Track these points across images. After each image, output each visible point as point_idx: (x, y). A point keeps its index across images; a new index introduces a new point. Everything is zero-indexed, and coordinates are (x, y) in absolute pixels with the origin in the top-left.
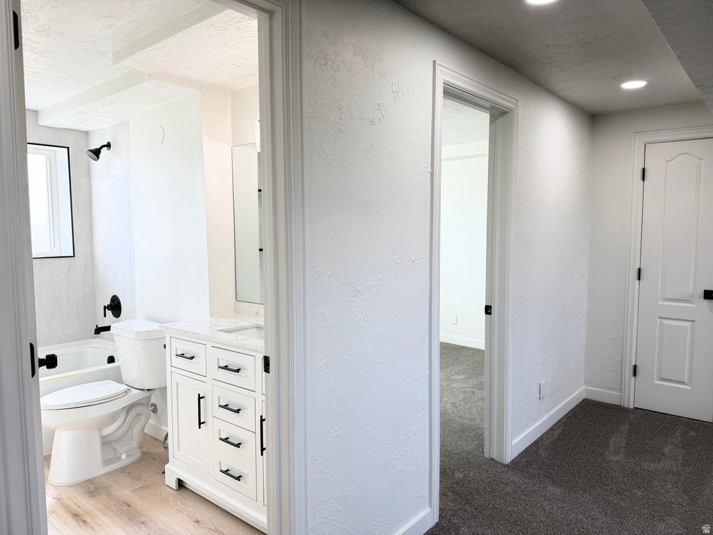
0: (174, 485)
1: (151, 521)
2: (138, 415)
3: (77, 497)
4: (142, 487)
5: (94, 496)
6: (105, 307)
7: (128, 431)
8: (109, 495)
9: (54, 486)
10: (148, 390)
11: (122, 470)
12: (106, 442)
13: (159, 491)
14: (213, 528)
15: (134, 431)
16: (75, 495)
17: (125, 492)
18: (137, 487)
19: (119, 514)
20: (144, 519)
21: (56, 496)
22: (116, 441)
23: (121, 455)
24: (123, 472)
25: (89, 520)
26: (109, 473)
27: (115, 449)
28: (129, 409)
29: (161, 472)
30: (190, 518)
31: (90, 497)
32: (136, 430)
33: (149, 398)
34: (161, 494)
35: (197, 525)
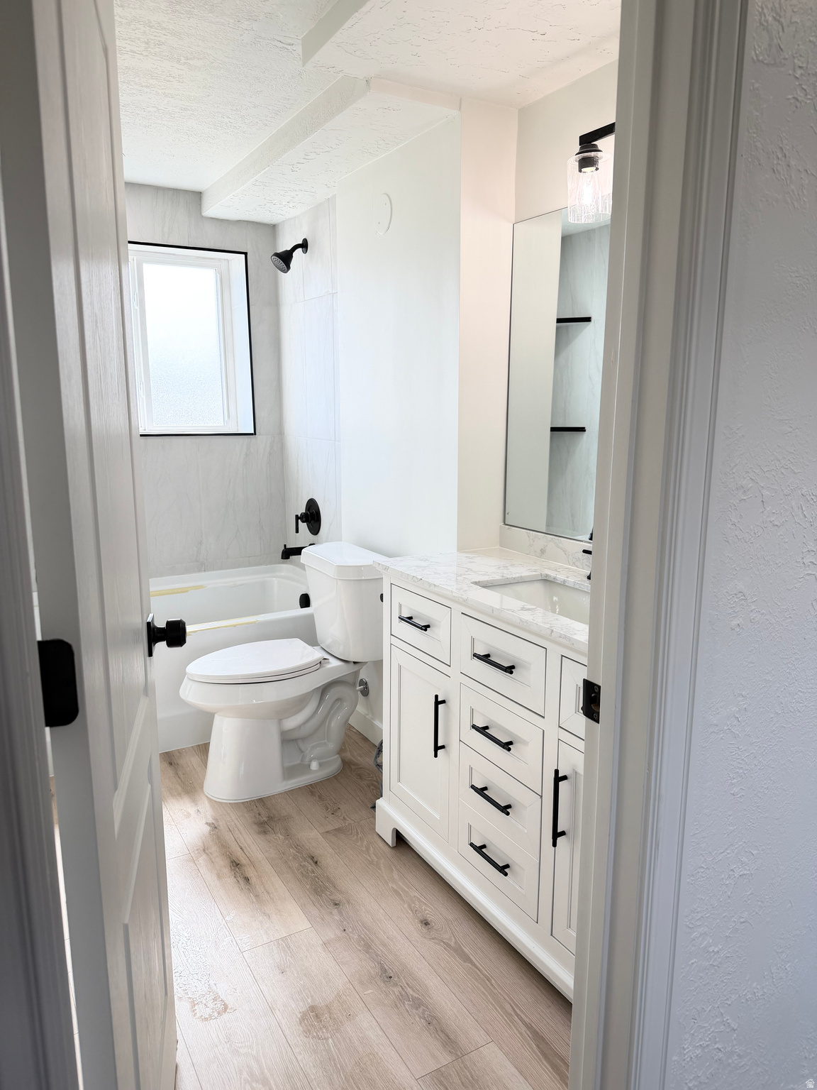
0: (389, 838)
1: (348, 902)
2: (339, 700)
3: (241, 828)
4: (338, 830)
5: (265, 832)
6: (297, 516)
7: (322, 723)
8: (288, 835)
9: (210, 800)
10: (355, 663)
11: (311, 790)
12: (289, 740)
13: (365, 843)
14: (452, 944)
15: (333, 724)
16: (238, 823)
17: (312, 835)
18: (330, 828)
19: (300, 876)
20: (338, 897)
21: (211, 820)
22: (304, 739)
23: (311, 761)
24: (312, 793)
25: (254, 880)
26: (290, 793)
27: (302, 751)
28: (324, 690)
29: (370, 806)
30: (415, 912)
31: (259, 833)
32: (335, 723)
33: (356, 673)
34: (368, 849)
35: (424, 930)
